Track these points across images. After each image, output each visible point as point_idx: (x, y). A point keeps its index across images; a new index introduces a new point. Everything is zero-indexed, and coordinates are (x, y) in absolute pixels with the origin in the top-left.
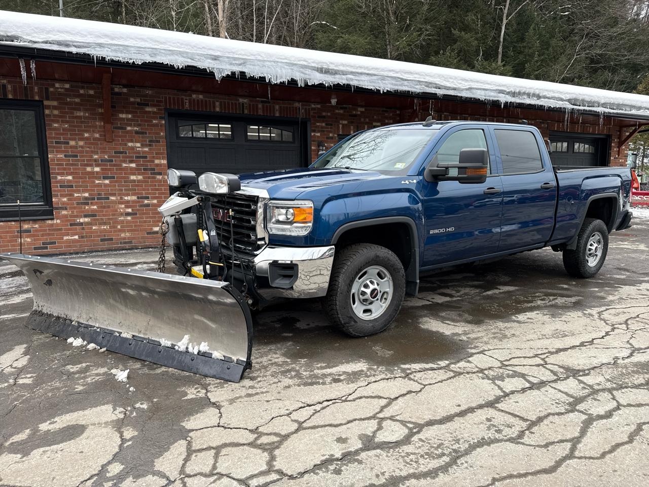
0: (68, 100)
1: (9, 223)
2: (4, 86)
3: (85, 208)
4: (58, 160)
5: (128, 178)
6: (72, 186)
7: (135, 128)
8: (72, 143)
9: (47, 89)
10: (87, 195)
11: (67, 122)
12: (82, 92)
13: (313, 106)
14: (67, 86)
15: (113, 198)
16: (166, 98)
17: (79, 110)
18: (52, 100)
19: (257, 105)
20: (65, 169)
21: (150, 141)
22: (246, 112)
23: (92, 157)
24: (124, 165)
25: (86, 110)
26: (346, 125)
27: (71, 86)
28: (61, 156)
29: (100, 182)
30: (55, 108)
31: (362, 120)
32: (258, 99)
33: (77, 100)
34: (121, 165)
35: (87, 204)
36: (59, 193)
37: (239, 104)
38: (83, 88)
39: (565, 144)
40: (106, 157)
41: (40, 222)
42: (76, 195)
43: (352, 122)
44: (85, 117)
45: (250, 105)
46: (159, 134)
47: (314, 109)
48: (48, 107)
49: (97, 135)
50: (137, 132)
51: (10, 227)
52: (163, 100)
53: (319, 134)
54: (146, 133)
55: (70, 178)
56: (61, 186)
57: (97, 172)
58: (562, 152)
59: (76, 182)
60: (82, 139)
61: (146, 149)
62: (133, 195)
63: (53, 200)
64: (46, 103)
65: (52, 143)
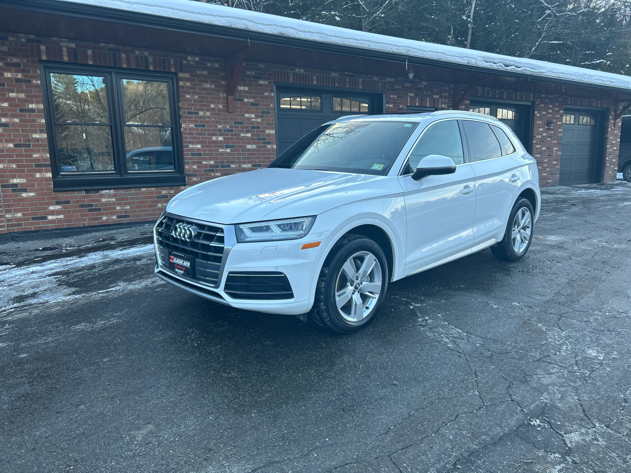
0: (198, 72)
1: (150, 189)
2: (146, 58)
3: (211, 175)
4: (190, 129)
5: (245, 147)
6: (200, 155)
7: (251, 100)
8: (201, 113)
9: (181, 62)
10: (212, 162)
11: (197, 93)
12: (209, 65)
13: (388, 80)
14: (197, 59)
15: (233, 166)
16: (275, 71)
17: (206, 82)
18: (185, 72)
19: (345, 79)
20: (195, 138)
21: (262, 112)
22: (337, 85)
23: (216, 126)
24: (242, 135)
25: (212, 82)
26: (413, 97)
27: (201, 59)
28: (192, 126)
29: (223, 150)
30: (187, 80)
31: (425, 93)
32: (346, 73)
33: (205, 73)
34: (239, 135)
35: (213, 171)
36: (190, 161)
37: (332, 77)
38: (210, 61)
39: (573, 117)
40: (228, 127)
41: (175, 187)
42: (204, 163)
43: (417, 95)
44: (211, 89)
45: (339, 78)
46: (269, 105)
47: (388, 82)
48: (182, 79)
49: (221, 106)
50: (252, 104)
51: (151, 193)
52: (273, 73)
53: (392, 106)
54: (259, 105)
55: (199, 146)
56: (192, 154)
57: (221, 141)
58: (570, 124)
59: (205, 150)
60: (209, 110)
61: (259, 120)
62: (249, 163)
63: (186, 167)
64: (181, 75)
65: (185, 113)
